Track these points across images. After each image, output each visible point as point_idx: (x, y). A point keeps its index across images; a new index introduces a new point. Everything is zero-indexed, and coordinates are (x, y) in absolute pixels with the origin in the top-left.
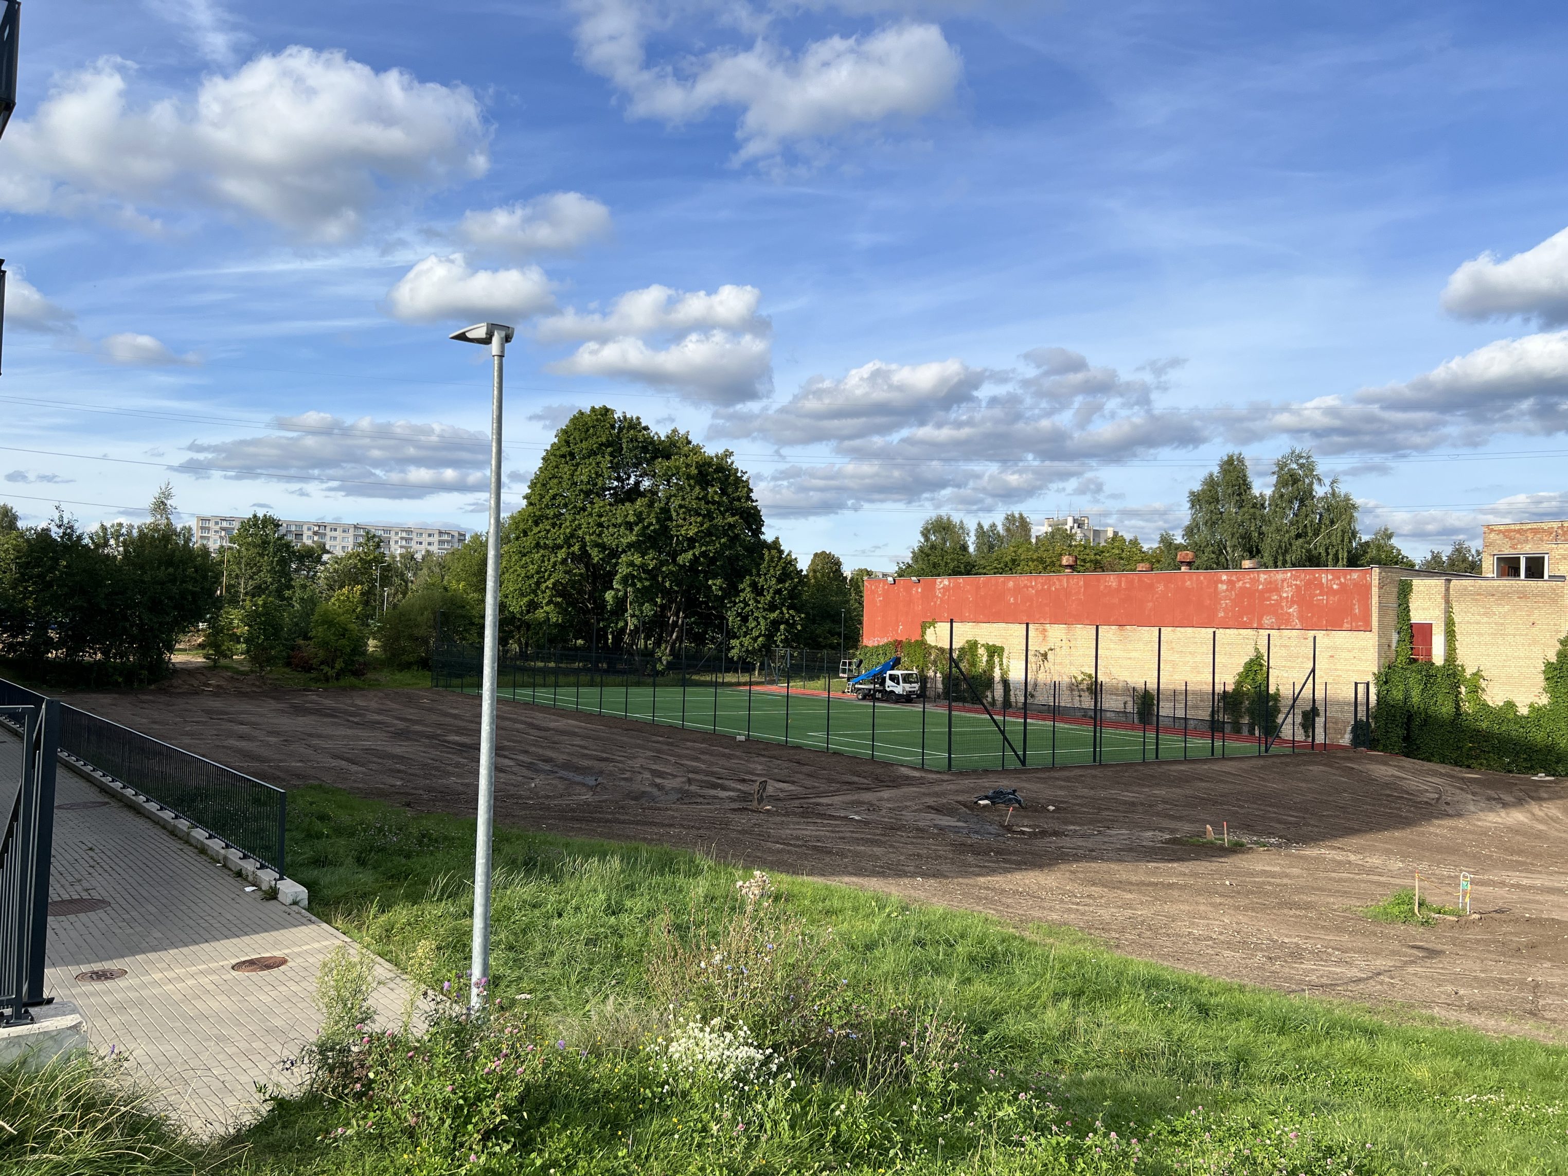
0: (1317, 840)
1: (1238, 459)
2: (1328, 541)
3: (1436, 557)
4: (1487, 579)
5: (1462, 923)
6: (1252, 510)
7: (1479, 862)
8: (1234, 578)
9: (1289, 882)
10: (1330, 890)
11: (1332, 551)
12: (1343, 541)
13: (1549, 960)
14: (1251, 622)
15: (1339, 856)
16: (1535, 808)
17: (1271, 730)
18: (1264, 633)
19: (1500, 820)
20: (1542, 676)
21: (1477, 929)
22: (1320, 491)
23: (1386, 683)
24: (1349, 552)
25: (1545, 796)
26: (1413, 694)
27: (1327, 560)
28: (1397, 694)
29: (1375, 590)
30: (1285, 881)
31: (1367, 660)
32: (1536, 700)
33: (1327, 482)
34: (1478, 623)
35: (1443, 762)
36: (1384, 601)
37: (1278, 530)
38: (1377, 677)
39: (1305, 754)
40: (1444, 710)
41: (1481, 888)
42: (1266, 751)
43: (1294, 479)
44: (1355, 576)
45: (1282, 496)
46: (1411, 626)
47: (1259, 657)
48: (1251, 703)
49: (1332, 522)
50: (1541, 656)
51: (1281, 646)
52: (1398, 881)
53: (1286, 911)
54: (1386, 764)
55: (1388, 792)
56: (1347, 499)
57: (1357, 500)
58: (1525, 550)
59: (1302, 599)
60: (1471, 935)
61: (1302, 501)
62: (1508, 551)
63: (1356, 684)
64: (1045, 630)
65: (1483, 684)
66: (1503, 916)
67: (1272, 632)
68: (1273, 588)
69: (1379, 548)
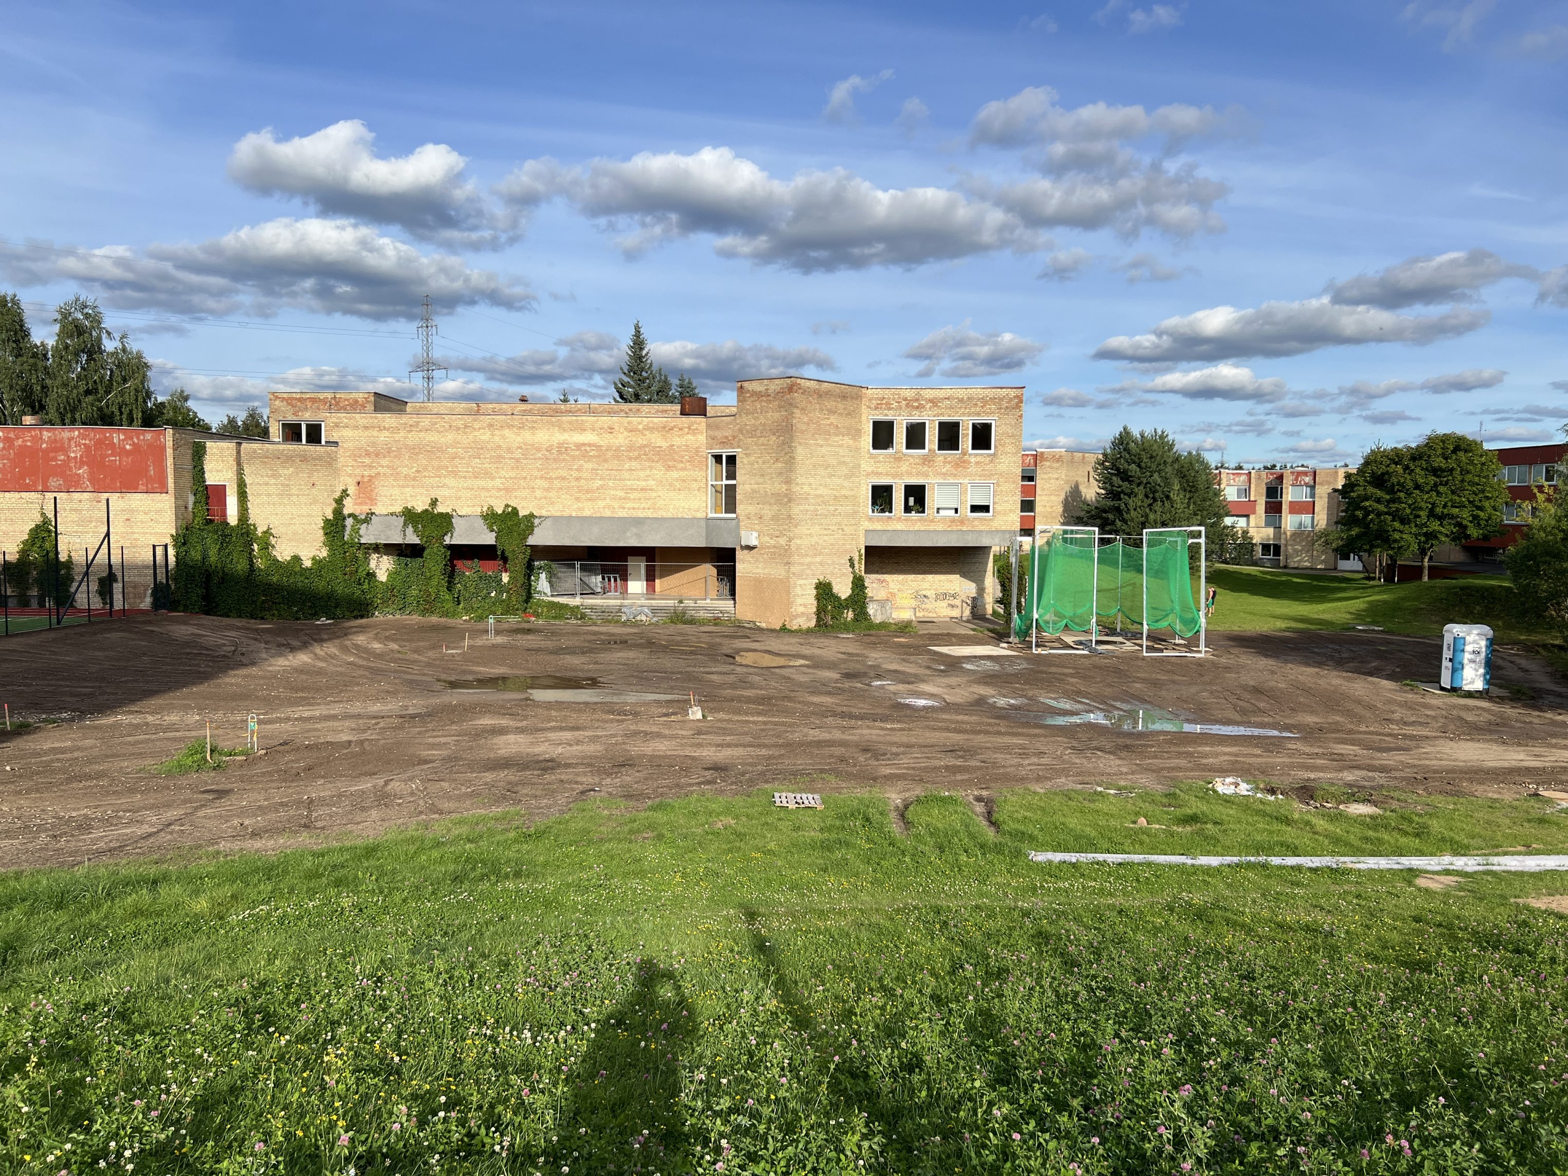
0: (116, 707)
1: (13, 300)
2: (121, 400)
3: (232, 421)
4: (274, 443)
5: (250, 759)
6: (31, 361)
7: (269, 703)
8: (12, 435)
9: (81, 754)
10: (125, 755)
11: (126, 411)
12: (137, 400)
13: (323, 777)
14: (35, 483)
15: (136, 720)
16: (318, 650)
17: (64, 599)
18: (49, 496)
19: (287, 663)
20: (321, 532)
21: (263, 763)
22: (109, 345)
23: (184, 544)
24: (143, 412)
25: (326, 637)
26: (211, 553)
27: (121, 420)
28: (195, 555)
29: (169, 451)
30: (76, 754)
31: (164, 523)
32: (318, 553)
33: (117, 336)
34: (267, 484)
35: (240, 616)
36: (179, 462)
37: (65, 385)
38: (175, 538)
39: (102, 622)
40: (239, 567)
41: (268, 726)
42: (59, 622)
43: (78, 330)
44: (148, 436)
45: (67, 347)
46: (207, 487)
47: (46, 521)
48: (41, 572)
49: (125, 380)
50: (321, 514)
51: (71, 510)
52: (194, 734)
53: (74, 785)
54: (185, 623)
55: (188, 650)
56: (139, 356)
57: (149, 359)
58: (306, 417)
59: (92, 460)
60: (258, 770)
61: (90, 355)
62: (291, 418)
63: (154, 546)
65: (273, 541)
66: (287, 747)
67: (58, 495)
68: (59, 447)
69: (175, 409)
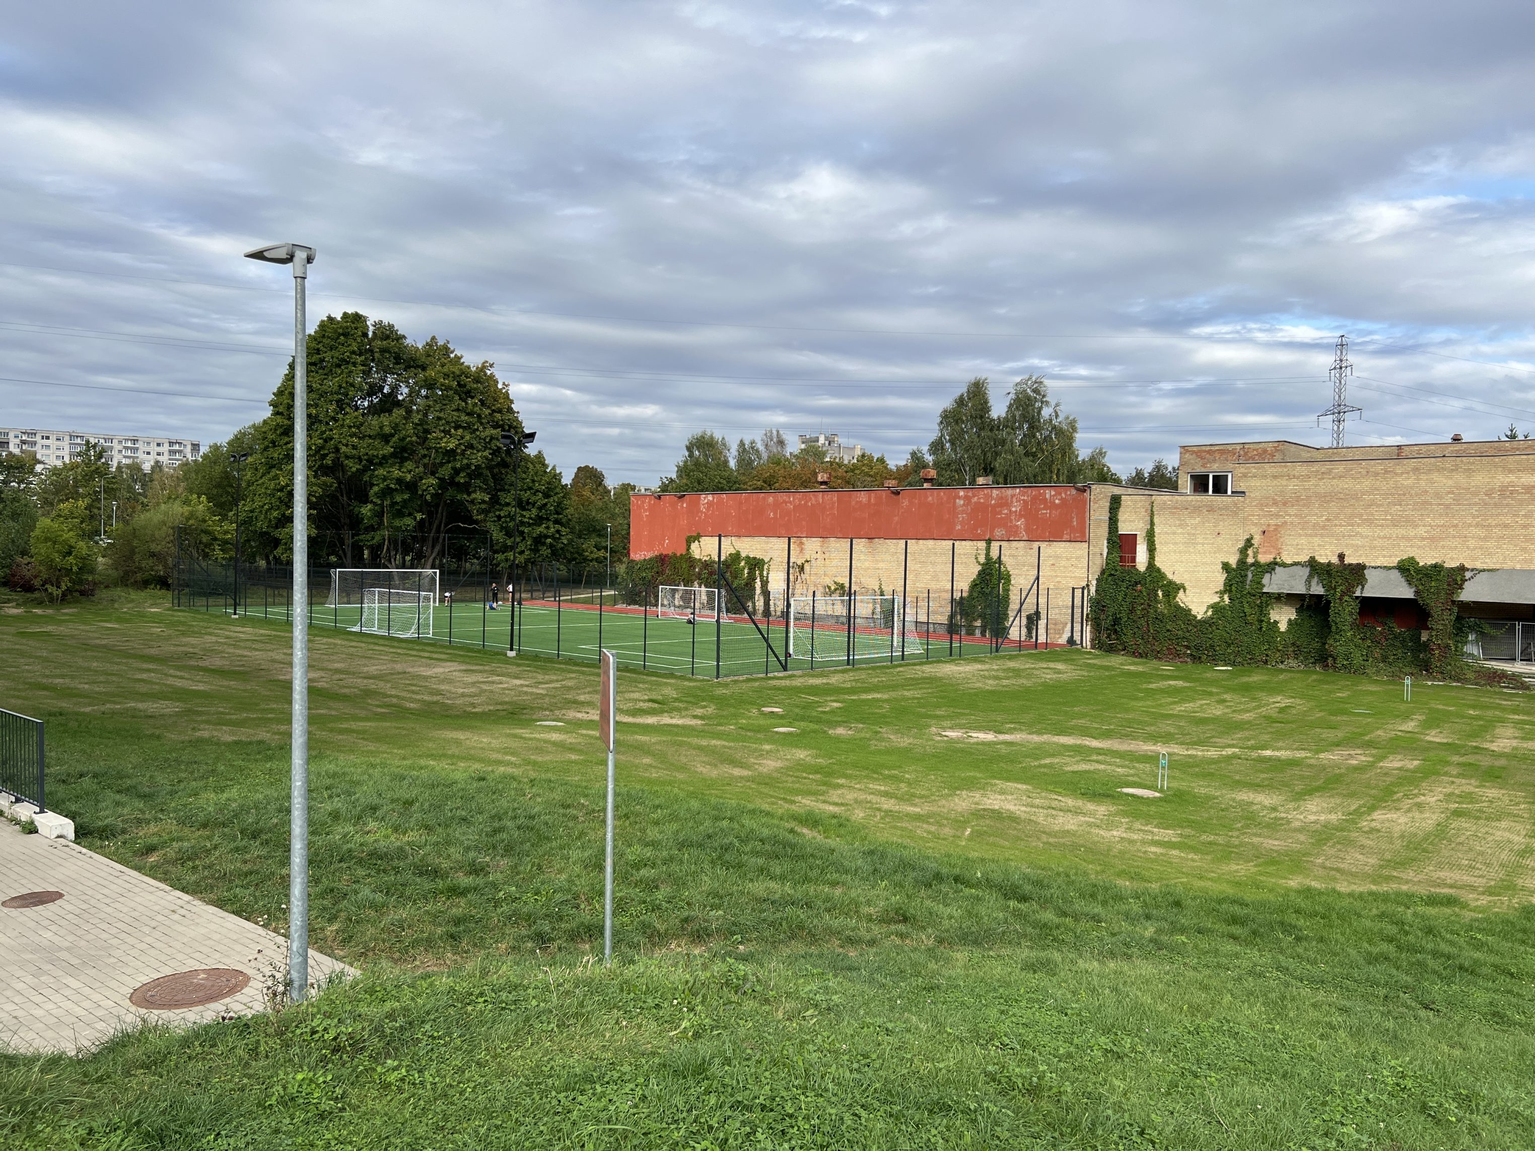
2: (1051, 460)
4: (1183, 494)
6: (989, 431)
8: (970, 494)
11: (1054, 470)
12: (1065, 459)
14: (984, 534)
17: (1001, 632)
18: (996, 544)
20: (1224, 580)
22: (1046, 412)
24: (1068, 470)
27: (1050, 477)
29: (1091, 505)
31: (1083, 568)
32: (1219, 600)
33: (1053, 404)
34: (1174, 533)
36: (1098, 514)
37: (1011, 449)
42: (997, 651)
43: (1025, 402)
44: (1073, 492)
45: (1014, 417)
46: (1120, 536)
47: (991, 564)
48: (984, 608)
50: (1224, 563)
51: (1010, 556)
56: (1068, 420)
57: (1078, 422)
58: (1213, 469)
59: (1028, 513)
61: (1031, 423)
62: (1199, 470)
63: (1073, 589)
64: (802, 543)
65: (1178, 590)
67: (1003, 543)
68: (1004, 503)
69: (1093, 466)
